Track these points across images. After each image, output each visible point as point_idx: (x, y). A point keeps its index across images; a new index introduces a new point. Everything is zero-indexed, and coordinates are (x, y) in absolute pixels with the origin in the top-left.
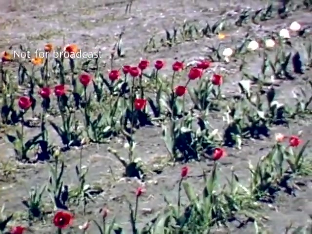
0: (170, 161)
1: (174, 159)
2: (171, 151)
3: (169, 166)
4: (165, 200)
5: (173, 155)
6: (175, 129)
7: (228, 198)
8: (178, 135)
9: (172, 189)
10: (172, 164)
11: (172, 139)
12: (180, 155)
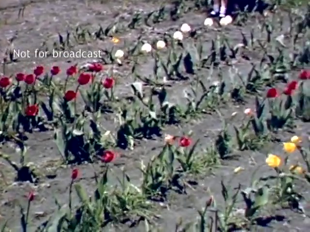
0: (63, 164)
1: (67, 162)
2: (63, 154)
3: (62, 169)
4: (56, 202)
5: (65, 158)
6: (67, 132)
7: (119, 198)
8: (70, 138)
9: (65, 192)
10: (65, 166)
11: (65, 142)
12: (72, 158)
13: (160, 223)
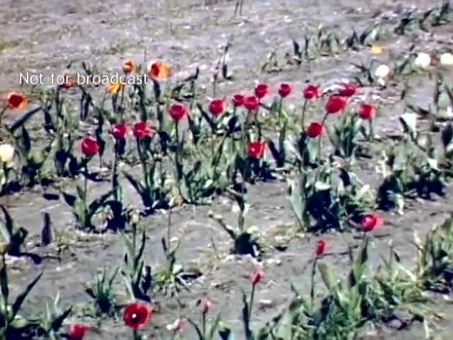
0: (299, 231)
1: (306, 229)
2: (300, 216)
3: (297, 239)
4: (293, 288)
5: (303, 223)
6: (307, 185)
7: (384, 287)
8: (311, 193)
9: (302, 273)
10: (302, 235)
11: (303, 199)
12: (313, 223)
13: (444, 326)
